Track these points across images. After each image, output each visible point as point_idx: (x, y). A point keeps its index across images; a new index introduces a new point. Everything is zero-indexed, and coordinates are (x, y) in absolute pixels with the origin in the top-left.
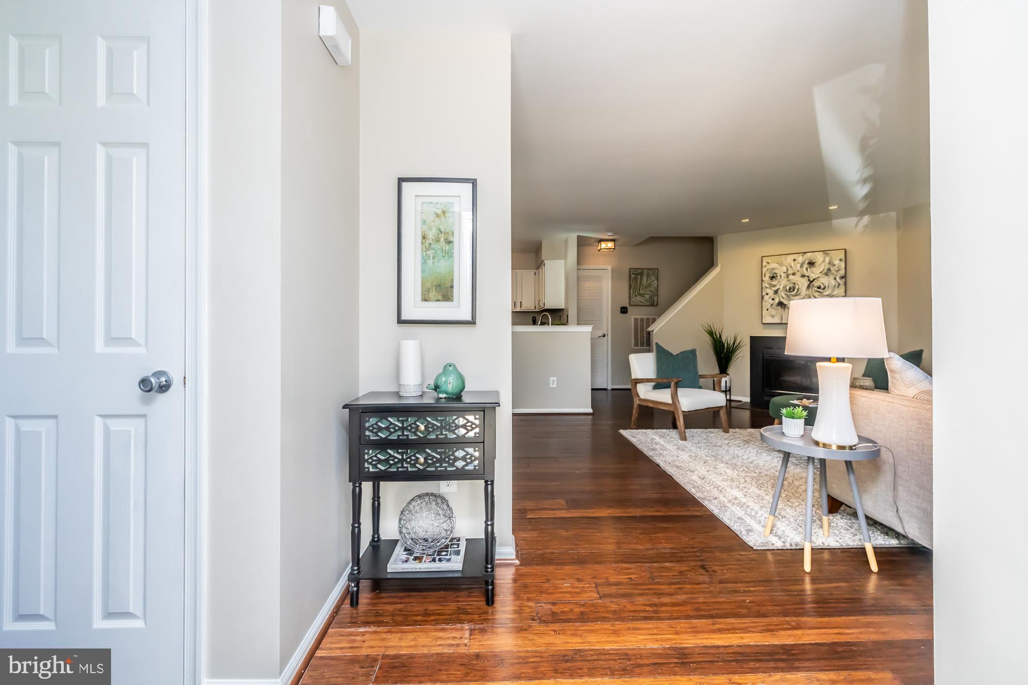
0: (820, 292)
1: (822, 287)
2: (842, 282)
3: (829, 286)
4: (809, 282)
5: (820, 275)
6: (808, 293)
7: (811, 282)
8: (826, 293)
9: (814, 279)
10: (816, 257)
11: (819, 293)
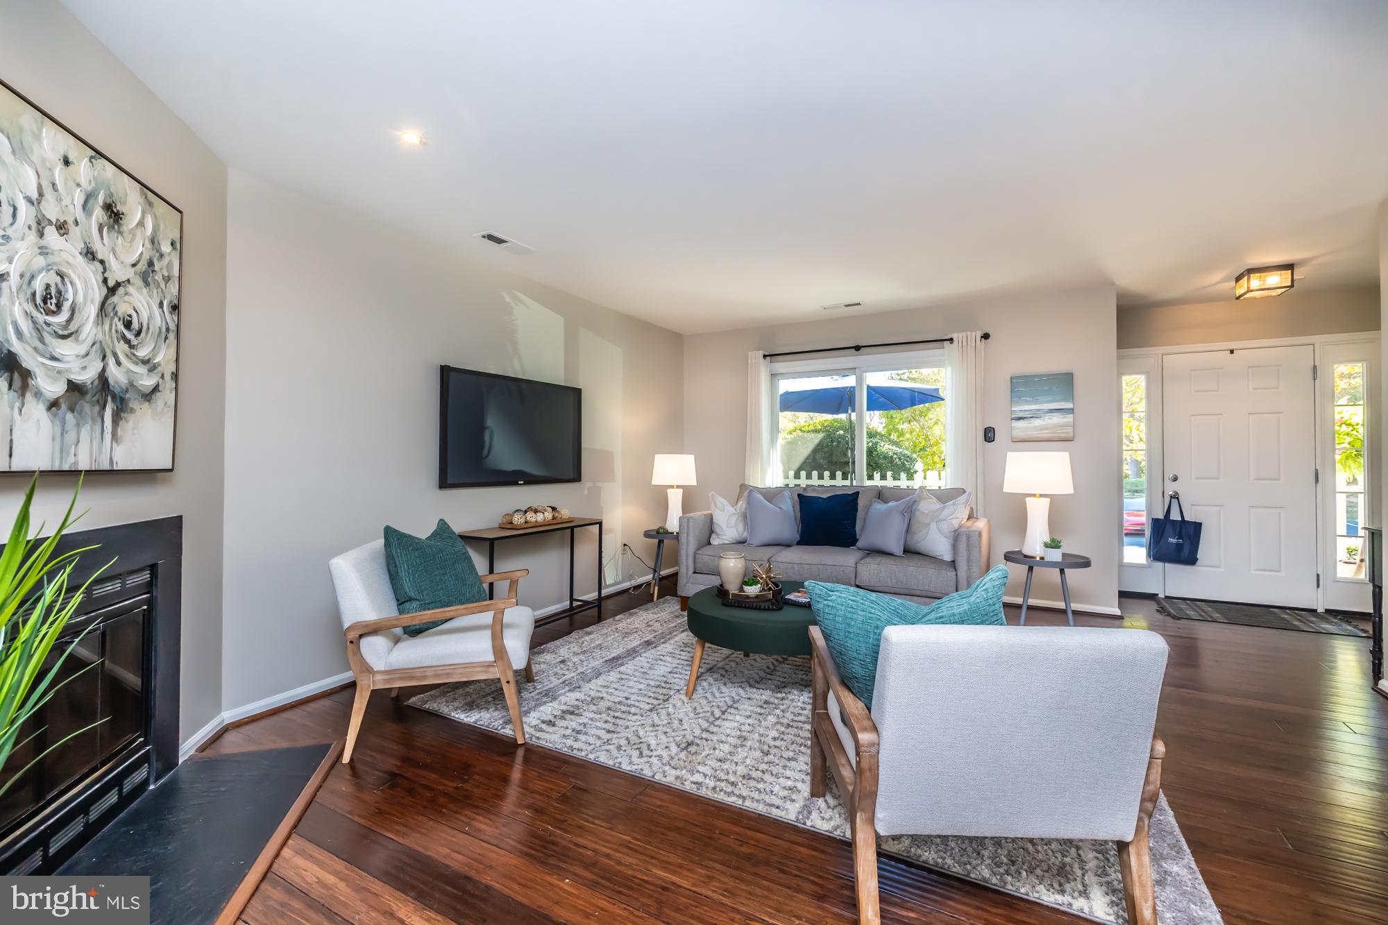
0: (128, 342)
1: (135, 325)
2: (171, 320)
3: (148, 328)
4: (105, 291)
5: (129, 273)
6: (100, 337)
7: (112, 291)
8: (142, 353)
9: (118, 285)
10: (126, 195)
11: (126, 347)
